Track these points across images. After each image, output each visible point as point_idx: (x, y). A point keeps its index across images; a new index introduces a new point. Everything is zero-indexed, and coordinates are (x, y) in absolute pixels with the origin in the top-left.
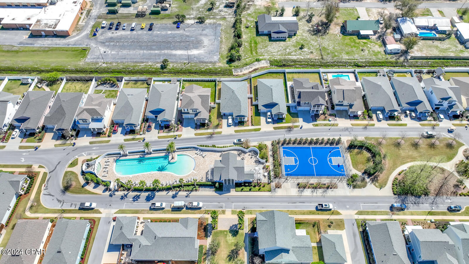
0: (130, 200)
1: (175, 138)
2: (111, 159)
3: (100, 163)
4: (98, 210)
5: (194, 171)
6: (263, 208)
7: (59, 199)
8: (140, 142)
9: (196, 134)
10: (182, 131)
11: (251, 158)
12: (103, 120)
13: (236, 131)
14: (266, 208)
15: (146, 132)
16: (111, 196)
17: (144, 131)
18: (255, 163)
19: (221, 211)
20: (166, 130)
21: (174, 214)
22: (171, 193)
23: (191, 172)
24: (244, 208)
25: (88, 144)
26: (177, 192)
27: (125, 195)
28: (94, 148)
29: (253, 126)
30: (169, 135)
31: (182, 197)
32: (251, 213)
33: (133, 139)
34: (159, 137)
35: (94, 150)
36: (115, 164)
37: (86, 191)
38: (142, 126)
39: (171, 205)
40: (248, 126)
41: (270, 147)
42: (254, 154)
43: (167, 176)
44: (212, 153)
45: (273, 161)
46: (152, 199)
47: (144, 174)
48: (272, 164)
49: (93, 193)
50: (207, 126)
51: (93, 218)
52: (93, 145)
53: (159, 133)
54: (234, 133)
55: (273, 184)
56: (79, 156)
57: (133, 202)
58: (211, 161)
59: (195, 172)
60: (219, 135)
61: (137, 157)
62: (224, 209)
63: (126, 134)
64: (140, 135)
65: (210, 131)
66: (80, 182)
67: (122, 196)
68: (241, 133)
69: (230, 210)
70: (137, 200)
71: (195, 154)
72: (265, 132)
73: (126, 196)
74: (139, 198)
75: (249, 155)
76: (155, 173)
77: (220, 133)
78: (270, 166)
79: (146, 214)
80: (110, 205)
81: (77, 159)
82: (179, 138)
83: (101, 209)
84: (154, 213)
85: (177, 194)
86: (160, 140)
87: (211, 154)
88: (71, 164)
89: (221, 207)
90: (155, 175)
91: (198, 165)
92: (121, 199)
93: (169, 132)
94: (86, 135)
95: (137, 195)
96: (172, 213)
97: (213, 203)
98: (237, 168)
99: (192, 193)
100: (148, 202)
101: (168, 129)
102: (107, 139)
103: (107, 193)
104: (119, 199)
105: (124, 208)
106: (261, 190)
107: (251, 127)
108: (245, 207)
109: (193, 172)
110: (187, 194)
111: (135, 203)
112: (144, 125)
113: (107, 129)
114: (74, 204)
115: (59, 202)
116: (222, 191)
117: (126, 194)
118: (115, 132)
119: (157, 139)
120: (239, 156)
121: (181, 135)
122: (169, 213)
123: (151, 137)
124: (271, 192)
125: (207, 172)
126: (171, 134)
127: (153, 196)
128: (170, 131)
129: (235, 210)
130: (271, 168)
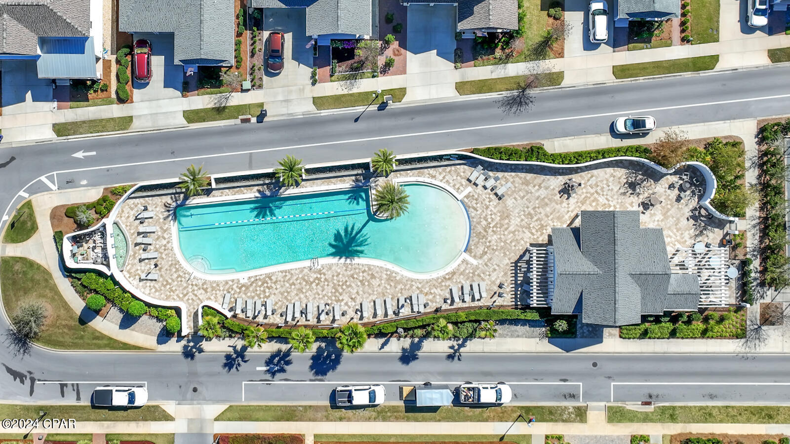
0: (258, 369)
1: (383, 106)
2: (157, 206)
3: (123, 226)
4: (157, 407)
5: (466, 256)
6: (712, 397)
7: (16, 367)
8: (247, 125)
9: (461, 87)
10: (403, 71)
11: (679, 199)
12: (87, 44)
13: (620, 71)
14: (724, 398)
15: (265, 78)
16: (188, 354)
17: (257, 74)
18: (692, 222)
19: (571, 410)
20: (342, 68)
21: (416, 420)
22: (396, 346)
23: (459, 261)
24: (650, 396)
25: (49, 135)
26: (416, 340)
27: (236, 351)
28: (80, 155)
29: (687, 47)
30: (355, 90)
31: (433, 358)
32: (673, 418)
33: (219, 111)
34: (319, 102)
35: (79, 163)
36: (174, 227)
37: (97, 338)
38: (242, 47)
39: (401, 389)
40: (668, 43)
41: (751, 147)
42: (692, 184)
43: (373, 276)
44: (529, 176)
45: (758, 214)
46: (334, 368)
47: (289, 271)
48: (754, 227)
49: (126, 346)
50: (503, 49)
51: (148, 439)
52: (73, 138)
53: (314, 84)
54: (609, 79)
55: (754, 310)
56: (32, 191)
57: (268, 376)
58: (529, 214)
59: (474, 262)
60: (551, 90)
61: (251, 194)
62: (581, 403)
63: (186, 87)
64: (243, 91)
65: (516, 69)
66: (66, 303)
67: (228, 357)
68: (641, 80)
69: (603, 404)
70: (282, 370)
71: (464, 182)
72: (737, 75)
73: (241, 354)
74: (288, 363)
75: (672, 186)
76: (330, 267)
77: (555, 78)
78: (749, 235)
79: (321, 420)
80: (195, 390)
81: (29, 204)
82: (397, 105)
83: (165, 402)
84: (349, 420)
85: (416, 347)
86: (325, 113)
87: (526, 183)
88: (13, 225)
89: (573, 396)
90: (329, 275)
91: (480, 229)
92: (225, 365)
93: (354, 77)
94: (29, 95)
95: (279, 351)
96: (408, 420)
97: (542, 380)
98: (643, 277)
99: (468, 343)
100: (320, 377)
101: (350, 62)
102: (116, 111)
103: (174, 346)
104: (218, 367)
105: (243, 400)
106: (710, 334)
107: (679, 52)
108: (654, 393)
109: (464, 261)
110: (452, 347)
111: (278, 381)
112: (249, 42)
113: (107, 65)
114: (70, 387)
115: (18, 379)
116: (575, 337)
117: (239, 348)
118: (140, 78)
119: (311, 108)
120: (634, 190)
121: (402, 91)
122: (397, 419)
123: (287, 101)
124: (743, 340)
125: (516, 262)
126: (366, 85)
127: (333, 357)
128: (356, 72)
129: (620, 404)
130: (752, 241)
